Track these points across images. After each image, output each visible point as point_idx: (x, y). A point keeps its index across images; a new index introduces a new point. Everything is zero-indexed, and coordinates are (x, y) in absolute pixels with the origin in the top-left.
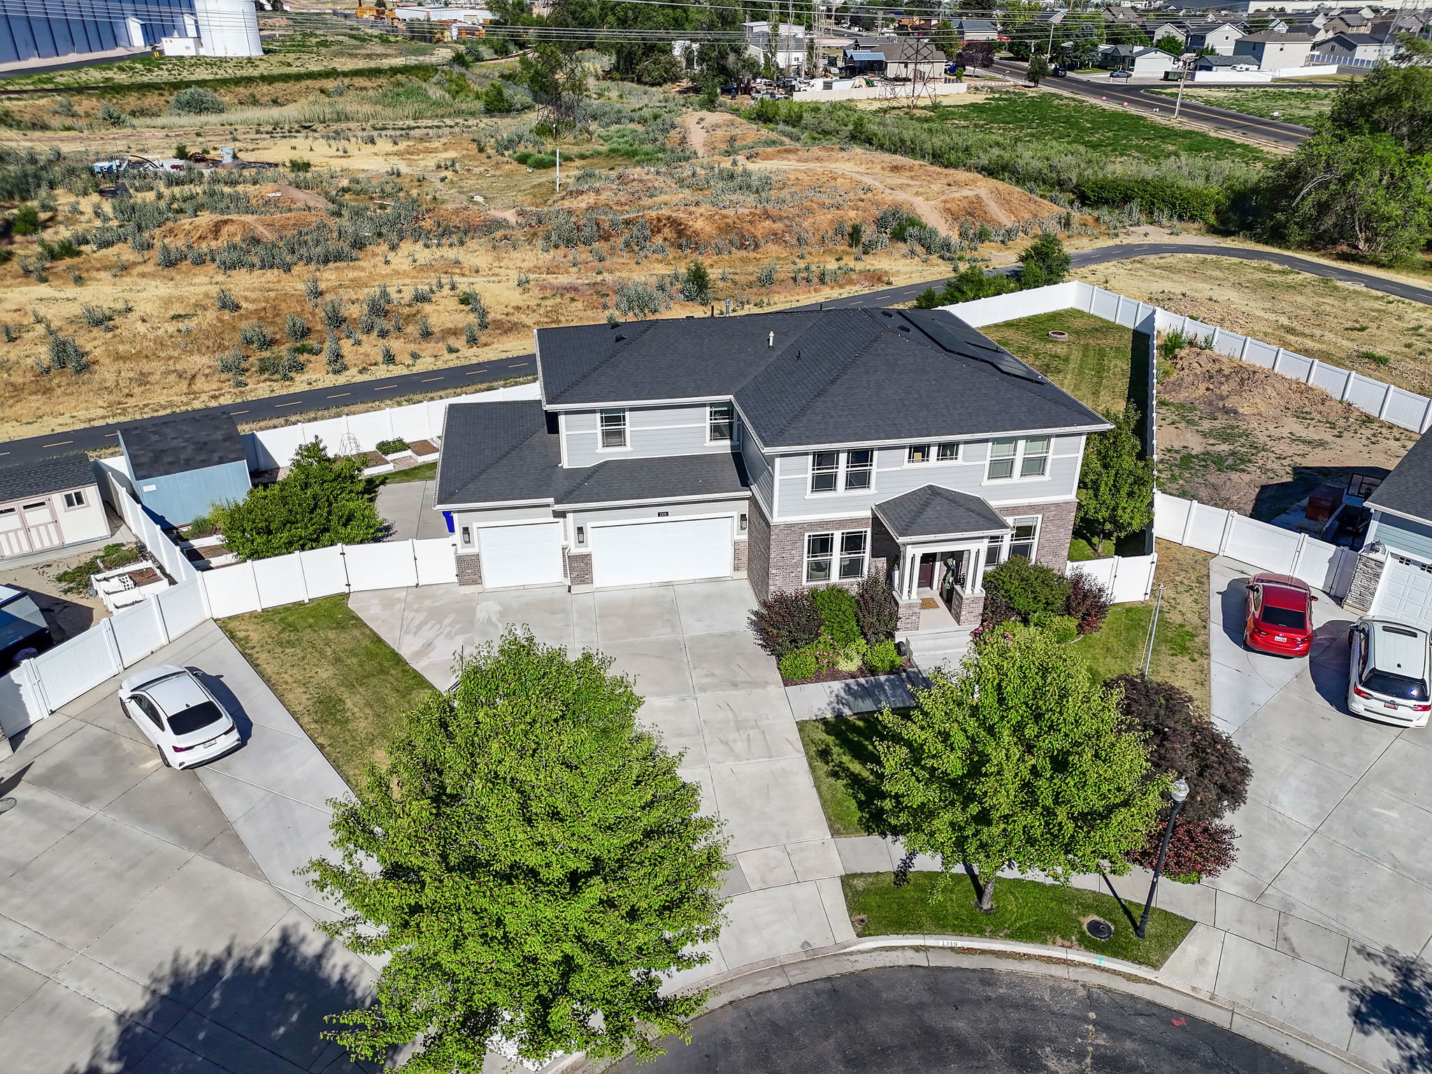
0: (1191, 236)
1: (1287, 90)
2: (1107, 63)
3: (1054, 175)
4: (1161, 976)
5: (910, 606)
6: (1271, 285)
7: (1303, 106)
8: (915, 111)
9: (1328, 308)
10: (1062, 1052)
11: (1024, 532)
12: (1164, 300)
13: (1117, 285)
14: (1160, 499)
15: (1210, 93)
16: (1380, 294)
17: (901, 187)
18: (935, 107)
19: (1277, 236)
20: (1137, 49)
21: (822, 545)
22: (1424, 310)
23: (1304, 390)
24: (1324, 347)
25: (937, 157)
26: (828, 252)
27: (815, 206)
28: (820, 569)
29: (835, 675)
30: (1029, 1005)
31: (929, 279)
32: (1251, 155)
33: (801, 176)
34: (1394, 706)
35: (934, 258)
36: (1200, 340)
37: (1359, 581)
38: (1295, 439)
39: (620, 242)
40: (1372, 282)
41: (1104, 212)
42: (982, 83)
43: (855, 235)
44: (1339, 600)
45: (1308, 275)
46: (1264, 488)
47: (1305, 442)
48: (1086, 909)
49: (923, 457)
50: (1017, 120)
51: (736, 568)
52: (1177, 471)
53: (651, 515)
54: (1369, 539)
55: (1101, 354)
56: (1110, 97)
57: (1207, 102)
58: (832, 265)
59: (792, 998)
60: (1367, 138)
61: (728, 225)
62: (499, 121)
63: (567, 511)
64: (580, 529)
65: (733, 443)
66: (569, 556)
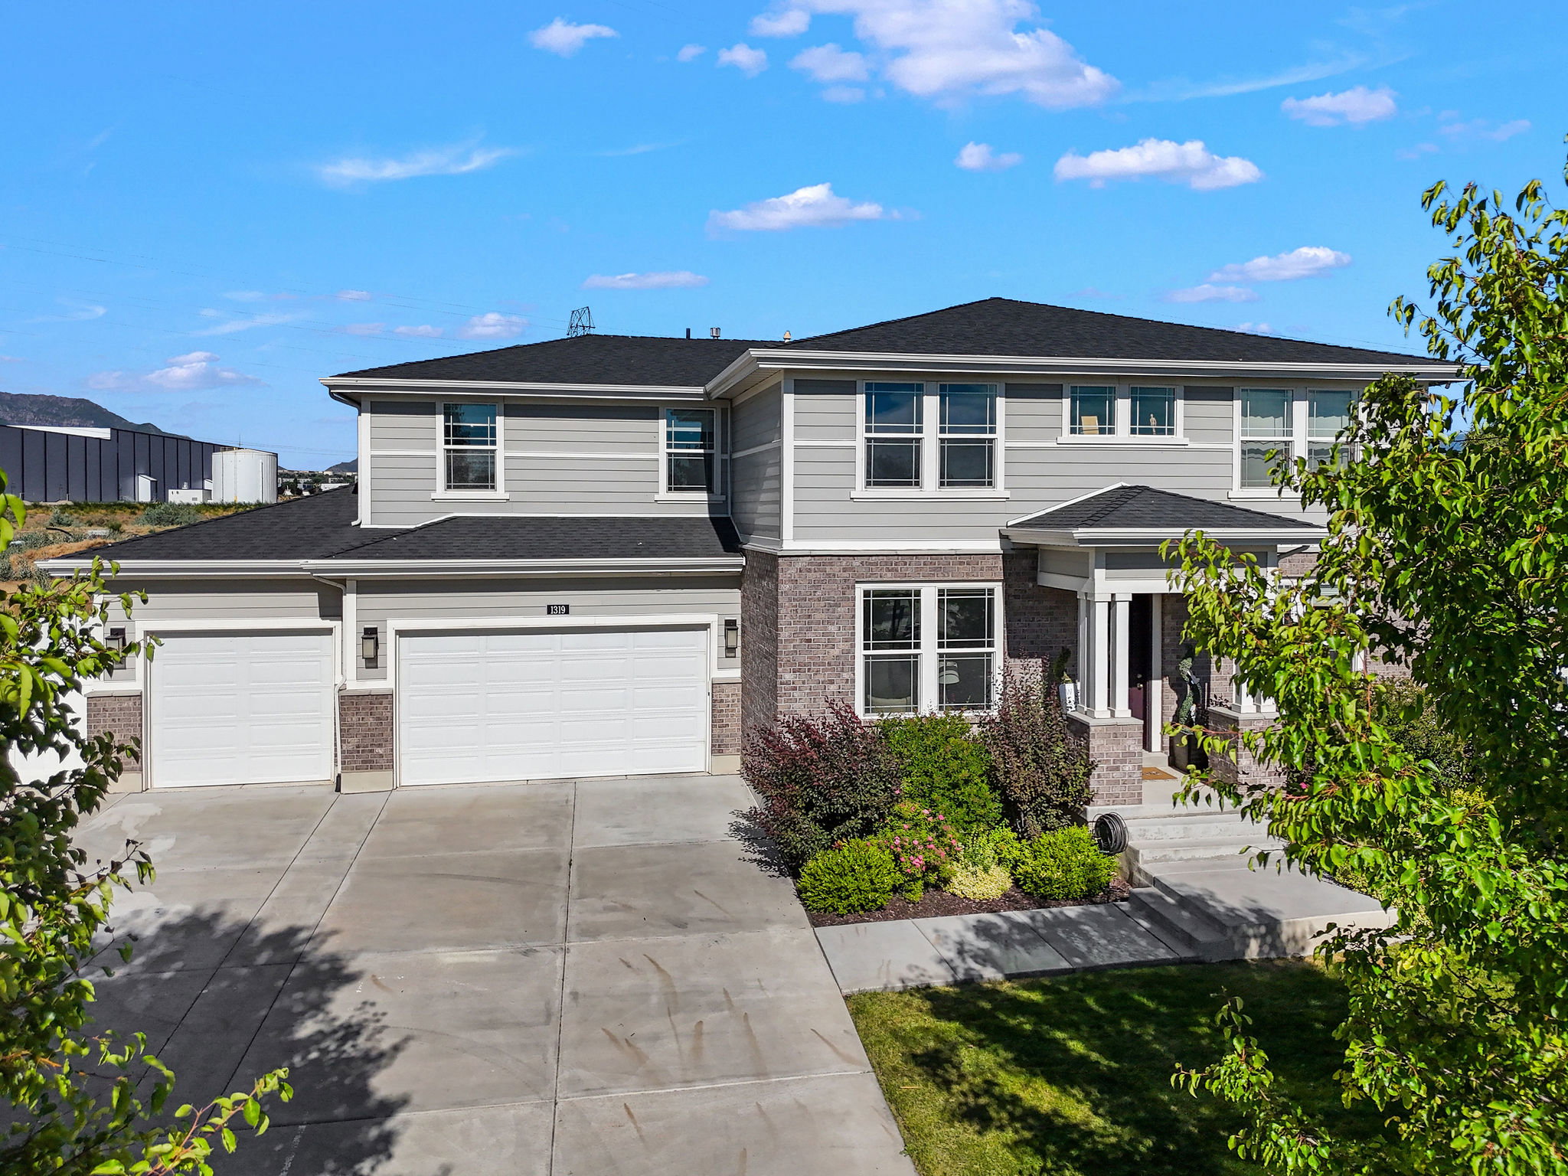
21: (895, 617)
29: (947, 905)
49: (1101, 421)
51: (718, 748)
63: (343, 581)
64: (370, 633)
65: (714, 498)
66: (341, 697)
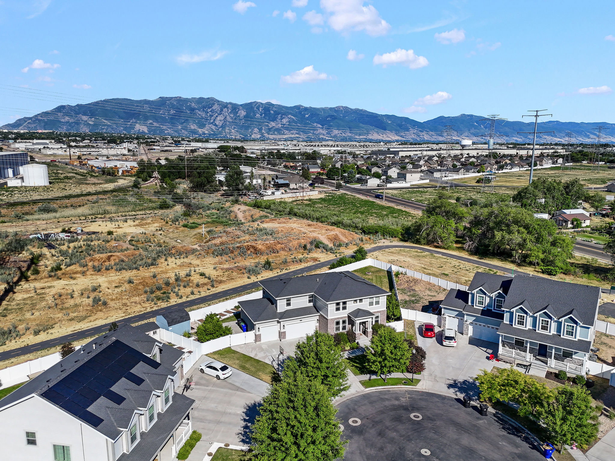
0: (396, 242)
1: (415, 189)
2: (359, 181)
3: (354, 225)
4: (417, 387)
5: (358, 334)
6: (418, 256)
7: (420, 196)
8: (304, 202)
9: (433, 262)
10: (403, 398)
11: (377, 317)
12: (392, 262)
13: (380, 258)
14: (401, 309)
15: (392, 192)
16: (445, 257)
17: (313, 231)
18: (310, 200)
19: (418, 242)
20: (368, 177)
21: (338, 323)
22: (456, 261)
23: (430, 284)
24: (433, 272)
25: (318, 219)
26: (299, 252)
27: (292, 239)
28: (338, 329)
29: (346, 350)
30: (396, 393)
31: (330, 259)
32: (408, 214)
33: (283, 229)
34: (450, 342)
35: (329, 253)
36: (404, 273)
37: (443, 322)
38: (429, 295)
39: (236, 253)
40: (444, 254)
41: (371, 236)
42: (321, 190)
43: (305, 247)
44: (440, 327)
45: (427, 253)
46: (423, 306)
47: (431, 296)
48: (403, 380)
49: (356, 302)
50: (337, 204)
52: (404, 305)
53: (298, 321)
54: (442, 313)
55: (380, 277)
56: (363, 194)
57: (392, 195)
58: (301, 256)
59: (357, 397)
60: (435, 217)
61: (268, 246)
62: (165, 211)
63: (281, 321)
64: (284, 326)
65: (313, 303)
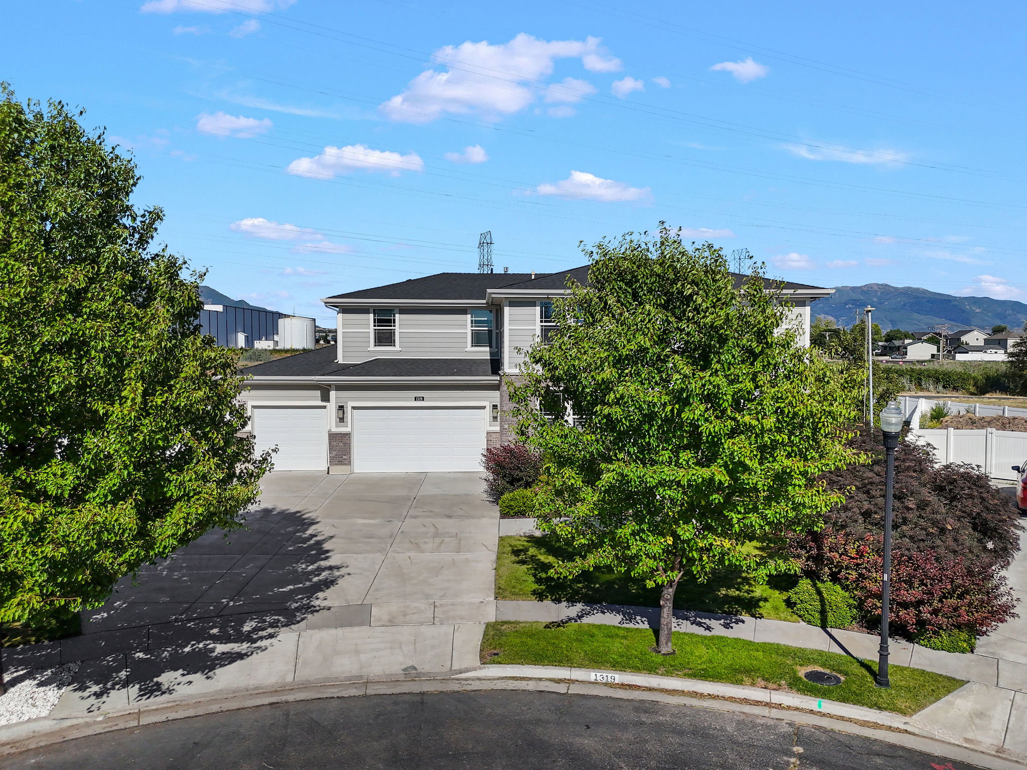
2: (887, 352)
20: (907, 341)
48: (807, 661)
53: (408, 399)
63: (330, 385)
64: (341, 408)
65: (493, 350)
66: (329, 434)
